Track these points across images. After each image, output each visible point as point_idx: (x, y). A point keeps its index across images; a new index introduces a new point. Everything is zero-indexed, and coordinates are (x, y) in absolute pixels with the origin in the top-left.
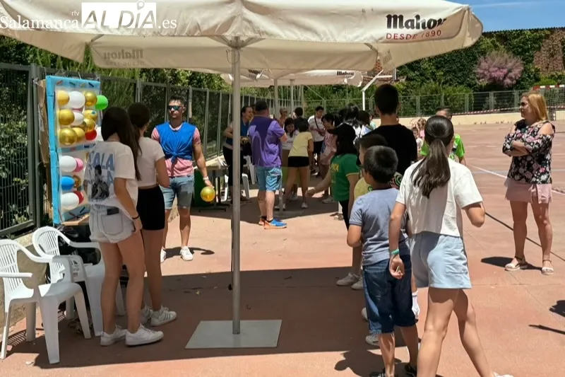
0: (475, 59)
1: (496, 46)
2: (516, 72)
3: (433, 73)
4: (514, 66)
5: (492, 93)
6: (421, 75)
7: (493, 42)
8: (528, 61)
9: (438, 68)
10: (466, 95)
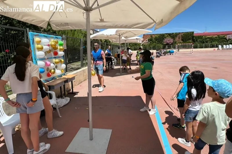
0: (164, 39)
1: (168, 36)
2: (172, 42)
3: (155, 42)
4: (172, 41)
5: (167, 46)
6: (153, 42)
7: (167, 35)
8: (174, 39)
9: (156, 41)
10: (162, 46)
